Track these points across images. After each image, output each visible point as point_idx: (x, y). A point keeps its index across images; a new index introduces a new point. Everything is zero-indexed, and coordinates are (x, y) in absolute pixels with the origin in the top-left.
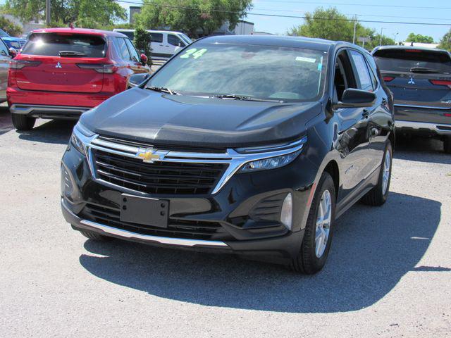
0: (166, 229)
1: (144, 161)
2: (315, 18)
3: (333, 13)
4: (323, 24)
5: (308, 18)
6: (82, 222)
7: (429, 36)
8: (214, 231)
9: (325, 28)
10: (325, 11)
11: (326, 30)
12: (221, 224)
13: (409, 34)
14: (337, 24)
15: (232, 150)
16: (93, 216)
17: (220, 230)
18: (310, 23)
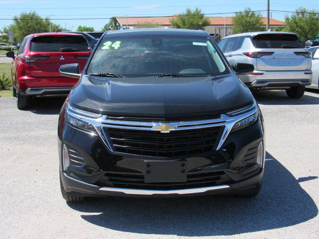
0: (186, 183)
1: (162, 132)
2: (21, 19)
3: (34, 15)
4: (28, 23)
5: (16, 19)
6: (101, 189)
7: (91, 27)
8: (218, 178)
9: (29, 26)
10: (27, 14)
11: (30, 27)
12: (225, 172)
13: (78, 27)
14: (37, 23)
15: (224, 115)
16: (111, 183)
17: (223, 176)
18: (18, 23)
